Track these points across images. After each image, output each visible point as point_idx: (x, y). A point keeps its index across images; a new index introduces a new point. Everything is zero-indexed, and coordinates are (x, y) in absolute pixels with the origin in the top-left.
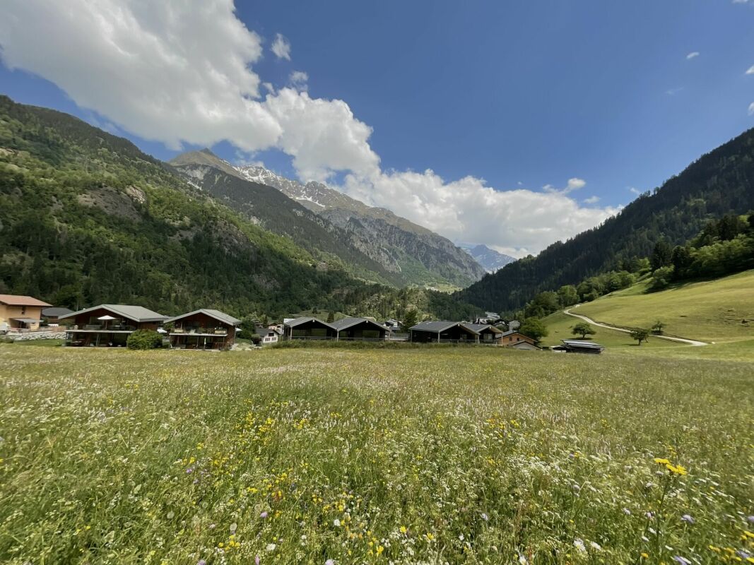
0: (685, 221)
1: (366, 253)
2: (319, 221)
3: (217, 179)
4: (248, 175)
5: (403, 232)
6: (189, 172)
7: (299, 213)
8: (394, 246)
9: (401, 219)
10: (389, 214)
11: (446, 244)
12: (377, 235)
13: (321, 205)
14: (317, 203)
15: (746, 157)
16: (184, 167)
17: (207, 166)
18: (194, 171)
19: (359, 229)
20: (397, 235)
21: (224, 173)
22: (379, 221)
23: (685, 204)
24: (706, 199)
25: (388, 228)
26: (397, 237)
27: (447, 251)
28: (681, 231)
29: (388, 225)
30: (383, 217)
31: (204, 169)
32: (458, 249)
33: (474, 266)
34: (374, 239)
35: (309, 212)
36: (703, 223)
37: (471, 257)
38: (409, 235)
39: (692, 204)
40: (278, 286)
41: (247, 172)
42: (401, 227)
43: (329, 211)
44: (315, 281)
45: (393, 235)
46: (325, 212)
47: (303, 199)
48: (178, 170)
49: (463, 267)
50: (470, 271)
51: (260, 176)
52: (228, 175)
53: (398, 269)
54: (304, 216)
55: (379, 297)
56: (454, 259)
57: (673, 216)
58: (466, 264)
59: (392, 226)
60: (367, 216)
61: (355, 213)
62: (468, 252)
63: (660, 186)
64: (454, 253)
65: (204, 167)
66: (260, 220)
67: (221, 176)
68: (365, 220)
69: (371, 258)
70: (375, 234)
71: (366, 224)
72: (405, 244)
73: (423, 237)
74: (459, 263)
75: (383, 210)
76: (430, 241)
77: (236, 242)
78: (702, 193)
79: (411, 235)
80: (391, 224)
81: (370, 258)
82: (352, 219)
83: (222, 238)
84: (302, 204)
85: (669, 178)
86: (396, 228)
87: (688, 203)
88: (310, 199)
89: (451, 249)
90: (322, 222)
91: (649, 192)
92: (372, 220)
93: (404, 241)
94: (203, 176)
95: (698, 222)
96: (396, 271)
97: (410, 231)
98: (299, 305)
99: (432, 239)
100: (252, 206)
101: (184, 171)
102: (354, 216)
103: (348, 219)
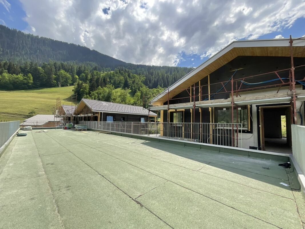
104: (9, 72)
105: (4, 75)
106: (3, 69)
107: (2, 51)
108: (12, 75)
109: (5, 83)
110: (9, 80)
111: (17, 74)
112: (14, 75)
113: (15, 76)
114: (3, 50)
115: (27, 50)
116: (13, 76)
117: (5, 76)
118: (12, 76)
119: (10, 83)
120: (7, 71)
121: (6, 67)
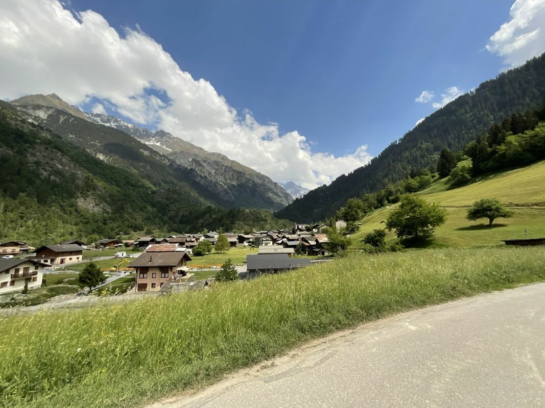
0: (422, 157)
1: (205, 186)
2: (164, 160)
3: (62, 119)
4: (99, 121)
5: (234, 171)
6: (31, 111)
7: (146, 153)
8: (229, 181)
9: (233, 162)
10: (224, 158)
11: (267, 180)
12: (215, 173)
13: (168, 149)
14: (164, 147)
15: (453, 117)
16: (25, 107)
17: (51, 108)
18: (37, 111)
19: (200, 168)
20: (230, 173)
21: (71, 115)
22: (215, 162)
23: (420, 147)
24: (432, 143)
25: (223, 167)
26: (231, 175)
27: (268, 185)
28: (421, 163)
29: (223, 165)
30: (219, 160)
31: (48, 110)
32: (275, 184)
33: (287, 196)
34: (213, 176)
35: (156, 153)
36: (433, 158)
37: (284, 190)
38: (239, 173)
39: (425, 147)
40: (108, 210)
41: (99, 119)
42: (233, 167)
43: (174, 153)
44: (153, 206)
45: (227, 173)
46: (171, 154)
47: (152, 144)
48: (18, 109)
49: (279, 196)
50: (284, 199)
51: (112, 123)
52: (74, 117)
53: (231, 198)
54: (151, 156)
55: (211, 216)
56: (272, 191)
57: (415, 154)
58: (281, 195)
59: (227, 166)
60: (207, 158)
61: (196, 155)
62: (282, 186)
63: (402, 137)
64: (272, 187)
65: (48, 108)
66: (106, 157)
67: (66, 117)
68: (205, 161)
69: (210, 190)
70: (213, 172)
71: (205, 164)
72: (237, 179)
73: (250, 175)
74: (276, 194)
75: (219, 154)
76: (255, 178)
77: (60, 167)
78: (429, 140)
79: (241, 173)
80: (225, 165)
81: (208, 190)
82: (193, 160)
83: (40, 162)
84: (151, 147)
85: (407, 132)
86: (229, 168)
87: (422, 146)
88: (158, 144)
89: (270, 184)
90: (167, 160)
91: (396, 141)
92: (210, 162)
93: (236, 178)
94: (46, 116)
95: (430, 157)
96: (230, 200)
97: (240, 170)
98: (131, 227)
99: (257, 177)
100: (99, 144)
101: (24, 110)
102: (195, 158)
103: (191, 160)
104: (515, 133)
105: (509, 140)
106: (503, 132)
107: (493, 119)
108: (523, 133)
109: (515, 154)
110: (520, 145)
111: (533, 129)
112: (527, 131)
113: (529, 133)
114: (494, 117)
115: (532, 92)
116: (526, 134)
117: (510, 143)
118: (524, 135)
119: (524, 150)
120: (511, 132)
121: (508, 126)
